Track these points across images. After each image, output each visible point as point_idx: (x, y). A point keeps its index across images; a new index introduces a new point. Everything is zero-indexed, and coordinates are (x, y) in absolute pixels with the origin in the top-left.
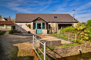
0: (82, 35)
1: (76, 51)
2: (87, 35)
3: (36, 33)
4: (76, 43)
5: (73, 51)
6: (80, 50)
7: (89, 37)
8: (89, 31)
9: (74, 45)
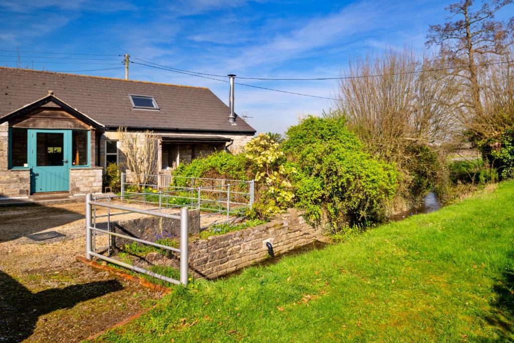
0: (273, 184)
1: (256, 247)
2: (289, 185)
3: (33, 192)
4: (255, 218)
5: (247, 247)
6: (268, 244)
7: (294, 191)
8: (294, 171)
9: (248, 226)
